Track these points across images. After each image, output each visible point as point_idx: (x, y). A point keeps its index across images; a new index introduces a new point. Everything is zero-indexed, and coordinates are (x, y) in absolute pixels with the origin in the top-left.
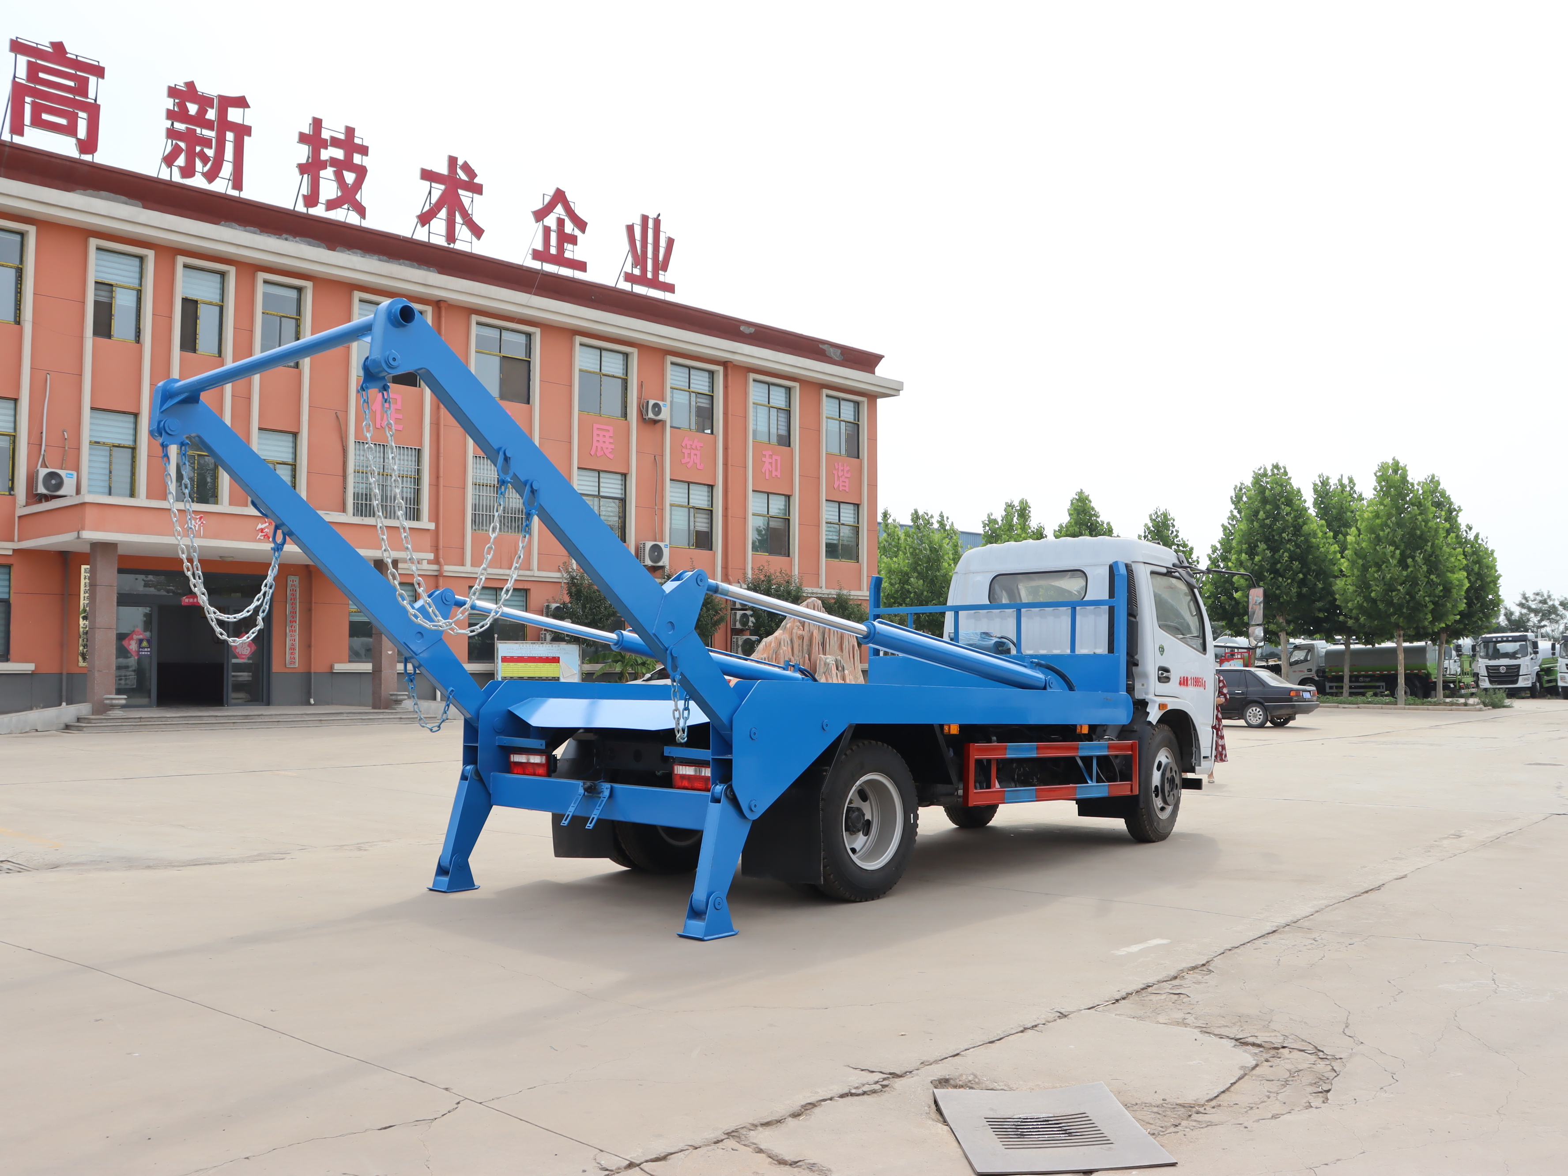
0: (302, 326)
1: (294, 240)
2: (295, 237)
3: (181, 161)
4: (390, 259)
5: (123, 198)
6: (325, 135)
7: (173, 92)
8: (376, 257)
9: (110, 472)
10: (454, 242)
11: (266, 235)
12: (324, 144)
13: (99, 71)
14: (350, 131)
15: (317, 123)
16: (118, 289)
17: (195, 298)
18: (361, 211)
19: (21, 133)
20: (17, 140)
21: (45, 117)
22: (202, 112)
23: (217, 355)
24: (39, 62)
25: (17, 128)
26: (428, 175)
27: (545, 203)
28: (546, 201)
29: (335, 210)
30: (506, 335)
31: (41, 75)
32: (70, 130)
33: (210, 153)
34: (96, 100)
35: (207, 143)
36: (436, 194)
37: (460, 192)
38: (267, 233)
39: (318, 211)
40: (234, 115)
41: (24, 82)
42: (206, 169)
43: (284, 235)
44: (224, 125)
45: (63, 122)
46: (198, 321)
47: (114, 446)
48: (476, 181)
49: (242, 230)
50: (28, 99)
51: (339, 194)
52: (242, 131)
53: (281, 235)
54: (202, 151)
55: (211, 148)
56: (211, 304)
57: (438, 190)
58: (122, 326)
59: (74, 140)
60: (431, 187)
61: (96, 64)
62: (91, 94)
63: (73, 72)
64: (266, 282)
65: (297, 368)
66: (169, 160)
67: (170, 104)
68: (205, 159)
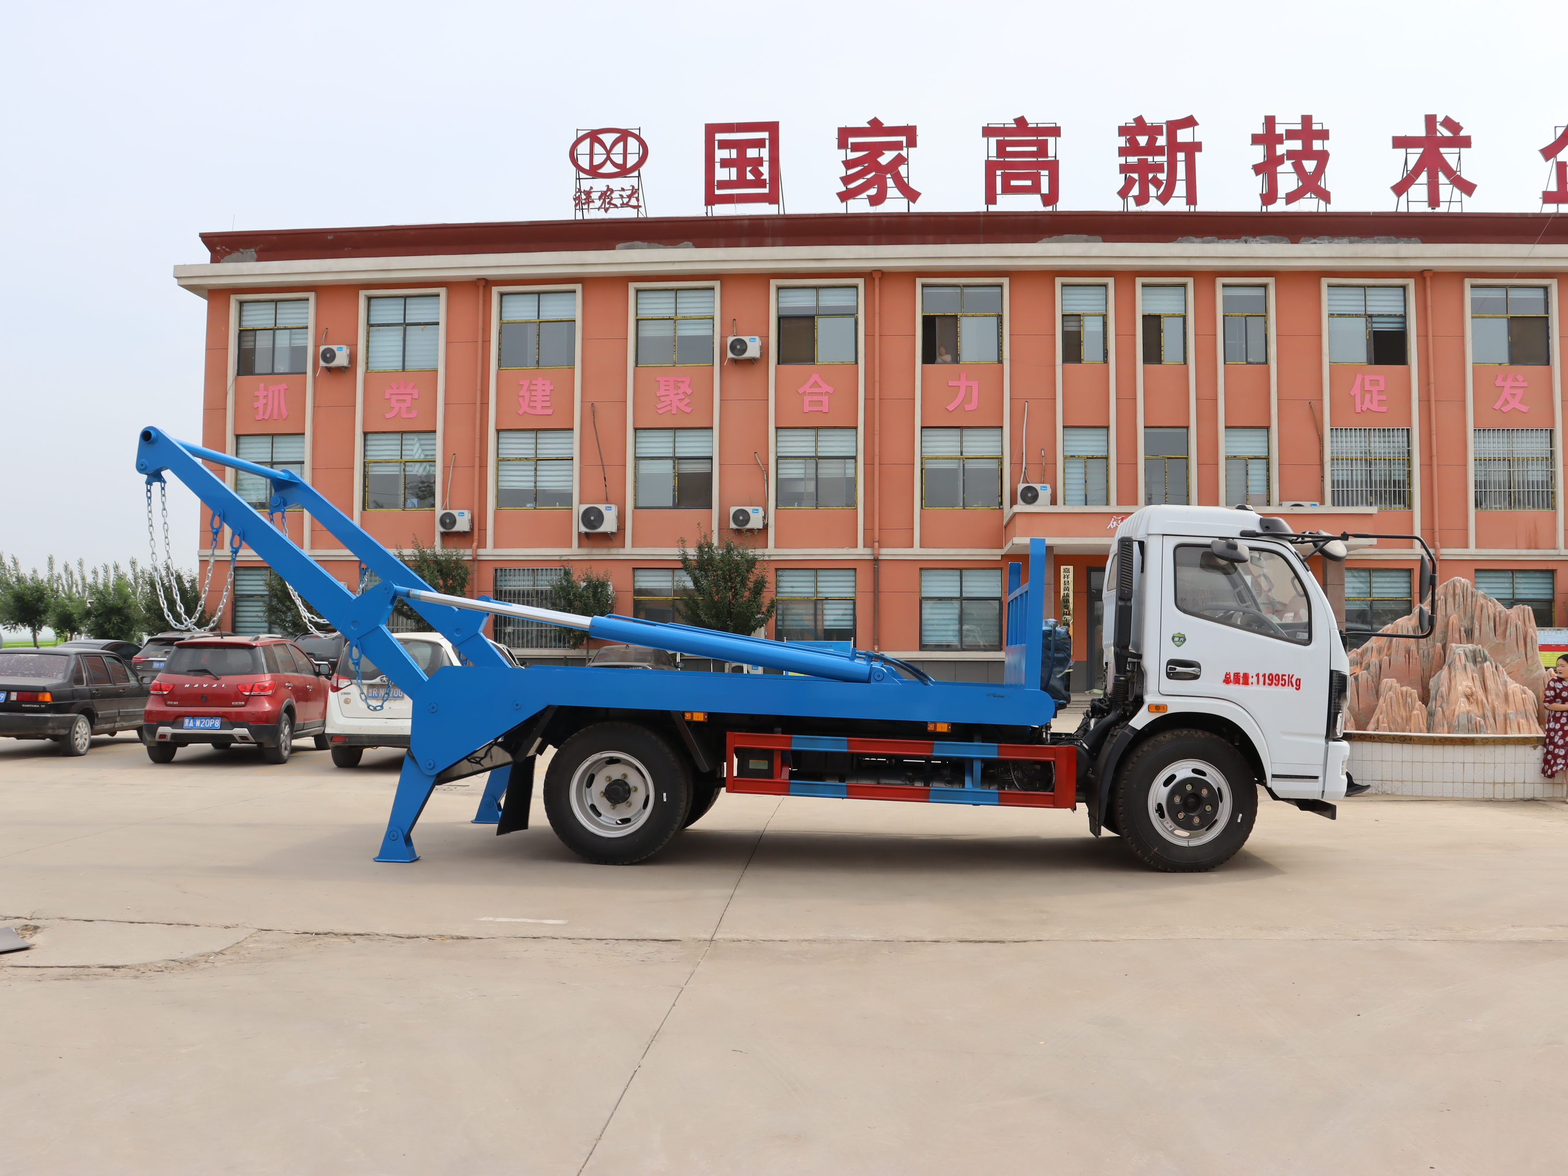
0: (1268, 322)
1: (1254, 240)
2: (1254, 237)
3: (1135, 191)
4: (1362, 238)
5: (1085, 236)
6: (1280, 130)
7: (1123, 131)
8: (1345, 240)
9: (1086, 482)
10: (1438, 206)
11: (1224, 241)
12: (1279, 139)
13: (1055, 131)
14: (1307, 120)
15: (1270, 121)
16: (1086, 318)
17: (1157, 313)
18: (1325, 196)
19: (994, 202)
20: (992, 208)
21: (1014, 183)
22: (1152, 141)
23: (1183, 363)
24: (1006, 138)
25: (991, 198)
26: (1400, 142)
27: (1557, 137)
28: (1559, 134)
29: (1298, 201)
30: (1514, 294)
31: (1008, 149)
32: (1035, 189)
33: (1162, 176)
34: (1055, 157)
35: (1159, 168)
36: (1413, 160)
37: (1442, 150)
38: (1225, 239)
39: (1279, 206)
40: (1184, 136)
41: (995, 159)
42: (1160, 192)
43: (1243, 237)
44: (1174, 146)
45: (1028, 183)
46: (1162, 334)
47: (1088, 458)
48: (1462, 133)
49: (1199, 243)
50: (999, 172)
51: (1300, 184)
52: (1193, 148)
53: (1239, 238)
54: (1155, 177)
55: (1163, 172)
56: (1174, 316)
57: (1414, 155)
58: (1090, 350)
59: (1039, 196)
60: (1407, 154)
61: (1054, 125)
62: (1051, 152)
63: (1035, 138)
64: (1224, 286)
65: (1267, 364)
66: (1123, 193)
67: (1122, 142)
68: (1157, 183)
